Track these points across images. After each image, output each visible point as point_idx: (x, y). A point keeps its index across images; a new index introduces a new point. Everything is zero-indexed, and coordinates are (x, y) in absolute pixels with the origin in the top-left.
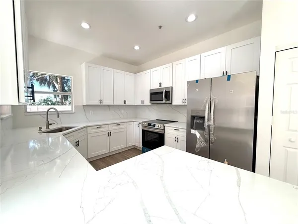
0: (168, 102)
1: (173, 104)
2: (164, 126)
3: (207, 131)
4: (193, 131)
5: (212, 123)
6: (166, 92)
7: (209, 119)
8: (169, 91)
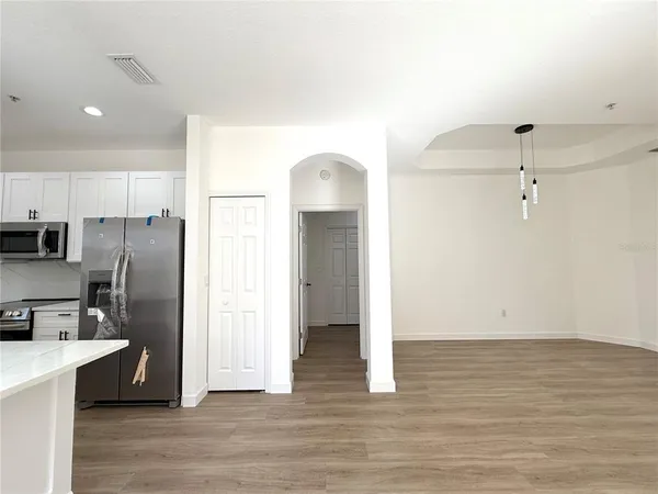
0: (53, 255)
1: (68, 260)
2: (32, 313)
3: (115, 306)
4: (92, 311)
5: (122, 291)
6: (48, 233)
7: (118, 285)
8: (57, 232)
